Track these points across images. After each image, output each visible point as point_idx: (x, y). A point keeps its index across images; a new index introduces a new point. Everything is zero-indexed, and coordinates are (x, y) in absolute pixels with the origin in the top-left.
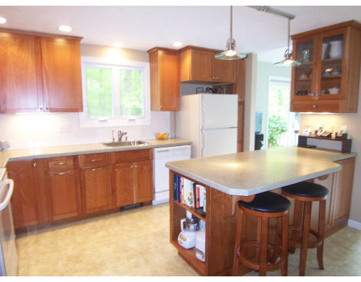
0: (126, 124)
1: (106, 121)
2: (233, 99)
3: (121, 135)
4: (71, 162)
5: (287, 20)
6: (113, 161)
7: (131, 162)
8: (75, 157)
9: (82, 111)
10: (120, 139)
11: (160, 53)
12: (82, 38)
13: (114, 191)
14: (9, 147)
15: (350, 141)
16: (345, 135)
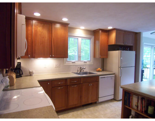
0: (83, 64)
1: (74, 62)
2: (133, 53)
9: (67, 58)
10: (81, 71)
11: (100, 32)
12: (69, 24)
13: (81, 97)
14: (33, 74)
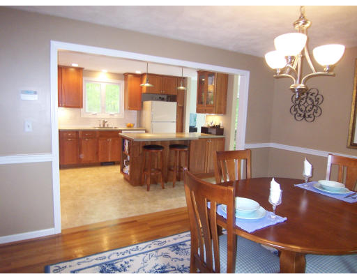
0: (108, 117)
2: (174, 105)
3: (104, 122)
4: (74, 134)
5: (181, 69)
6: (98, 136)
7: (109, 137)
8: (77, 132)
9: (82, 108)
10: (104, 125)
11: (129, 76)
12: (83, 68)
13: (97, 153)
15: (223, 129)
16: (219, 126)
